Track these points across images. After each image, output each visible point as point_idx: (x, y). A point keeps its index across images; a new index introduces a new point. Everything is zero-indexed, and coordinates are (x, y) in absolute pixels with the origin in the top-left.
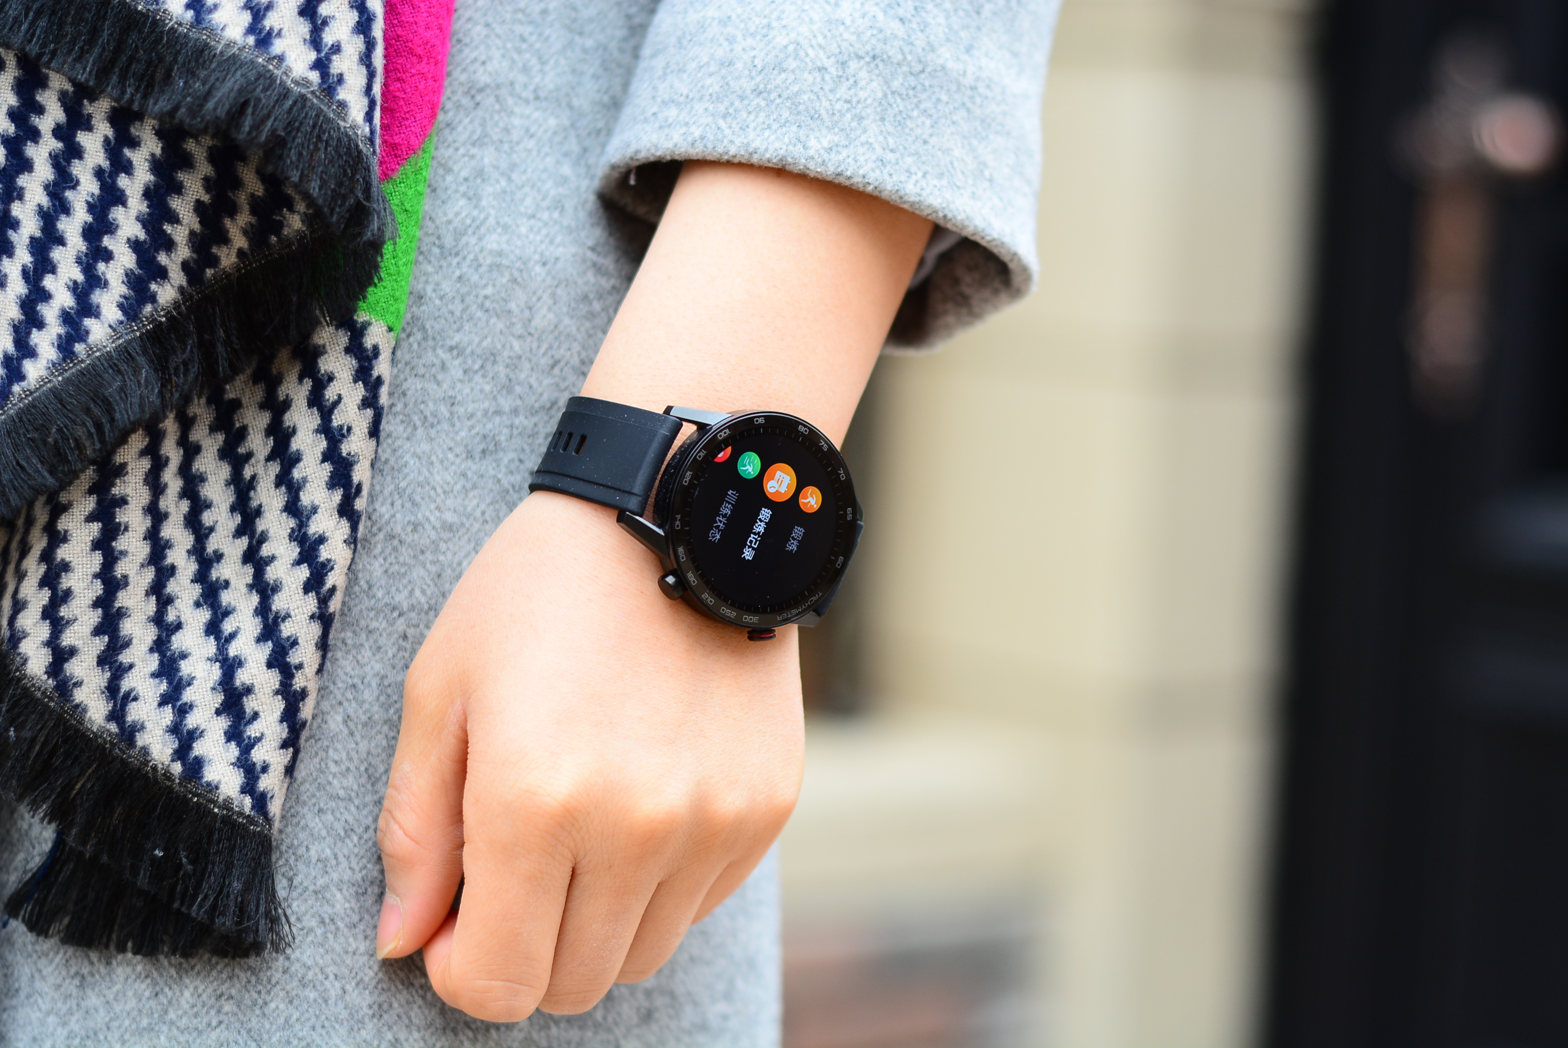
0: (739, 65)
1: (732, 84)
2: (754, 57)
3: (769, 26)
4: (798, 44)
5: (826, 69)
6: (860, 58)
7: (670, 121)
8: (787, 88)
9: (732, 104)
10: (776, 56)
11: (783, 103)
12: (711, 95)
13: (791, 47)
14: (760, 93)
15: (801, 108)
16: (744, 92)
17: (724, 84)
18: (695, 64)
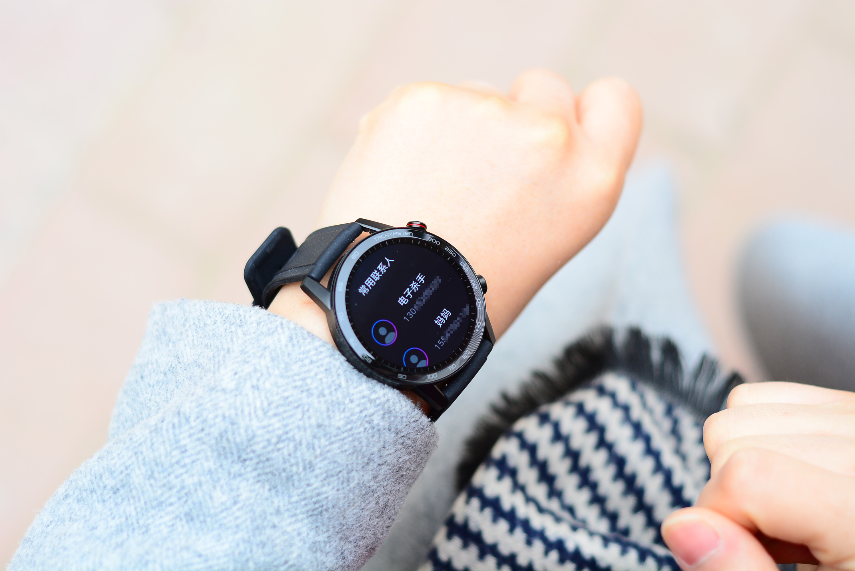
2: (301, 420)
8: (287, 384)
10: (285, 412)
11: (295, 375)
12: (344, 411)
13: (270, 413)
14: (308, 390)
15: (282, 366)
16: (318, 397)
17: (330, 412)
18: (346, 447)
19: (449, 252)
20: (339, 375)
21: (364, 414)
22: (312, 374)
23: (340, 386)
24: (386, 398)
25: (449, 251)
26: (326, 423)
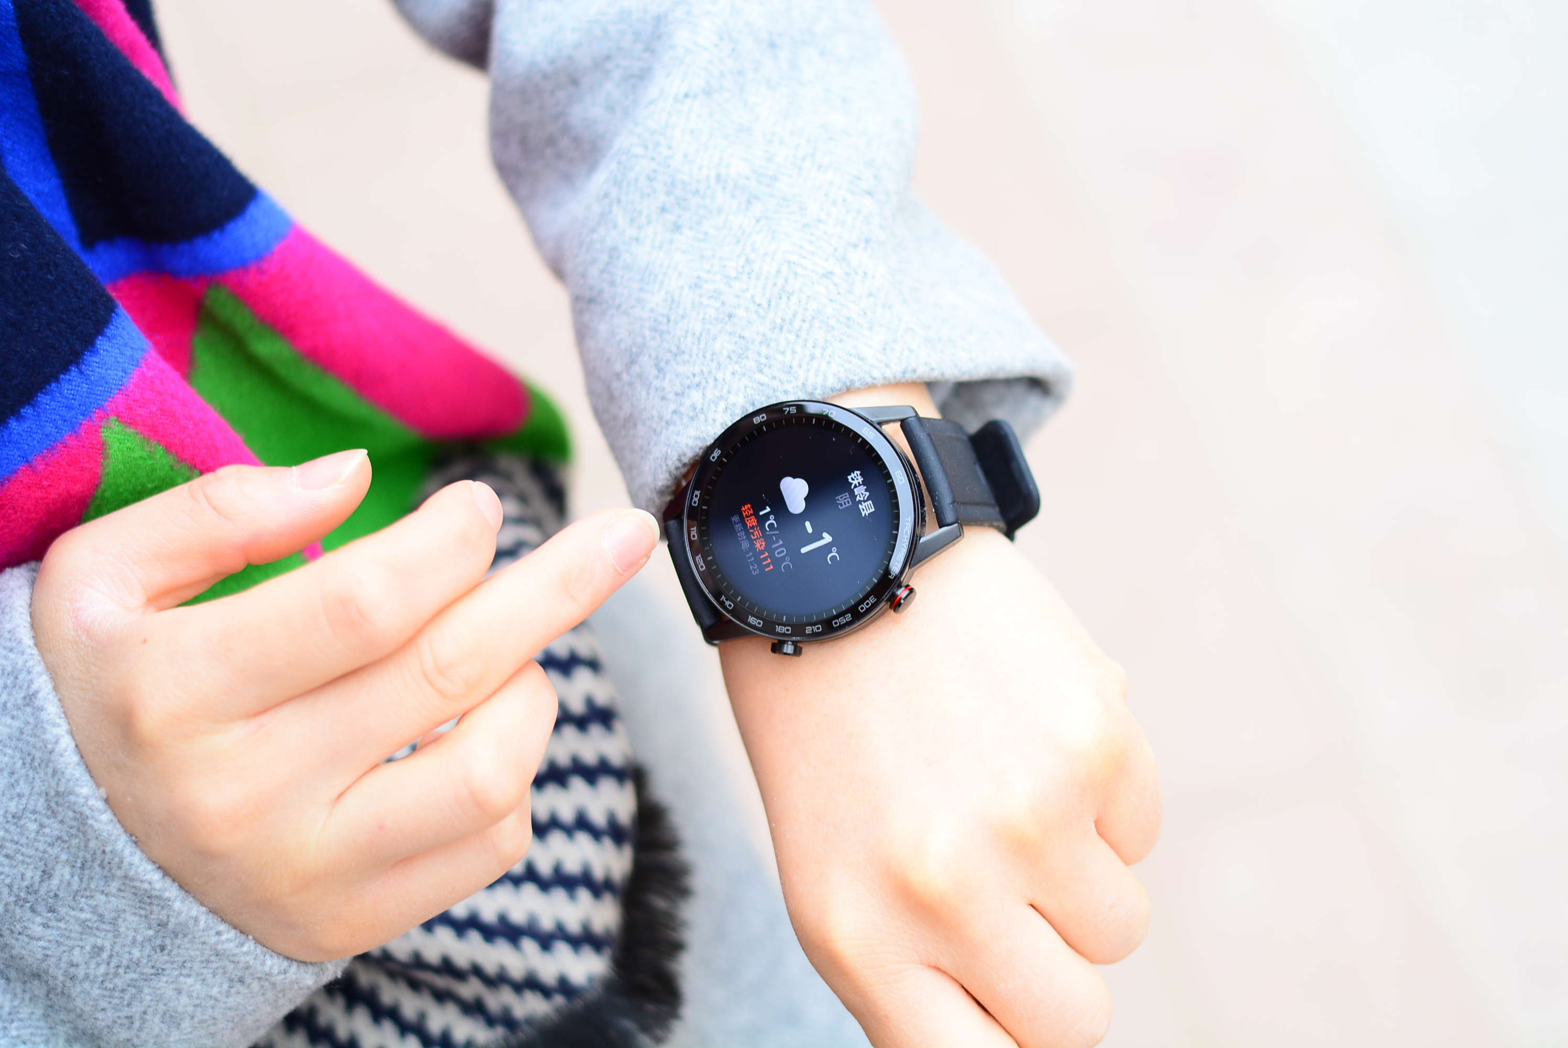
0: (741, 312)
1: (746, 334)
2: (753, 297)
3: (748, 261)
4: (789, 263)
5: (831, 273)
6: (855, 246)
7: (699, 406)
8: (806, 309)
9: (759, 354)
10: (774, 285)
11: (811, 326)
12: (729, 357)
13: (785, 269)
14: (781, 328)
15: (832, 322)
16: (764, 335)
17: (737, 339)
18: (689, 339)
19: (843, 617)
20: (774, 378)
21: (711, 381)
22: (798, 348)
23: (761, 371)
24: (710, 421)
25: (845, 618)
26: (728, 328)
